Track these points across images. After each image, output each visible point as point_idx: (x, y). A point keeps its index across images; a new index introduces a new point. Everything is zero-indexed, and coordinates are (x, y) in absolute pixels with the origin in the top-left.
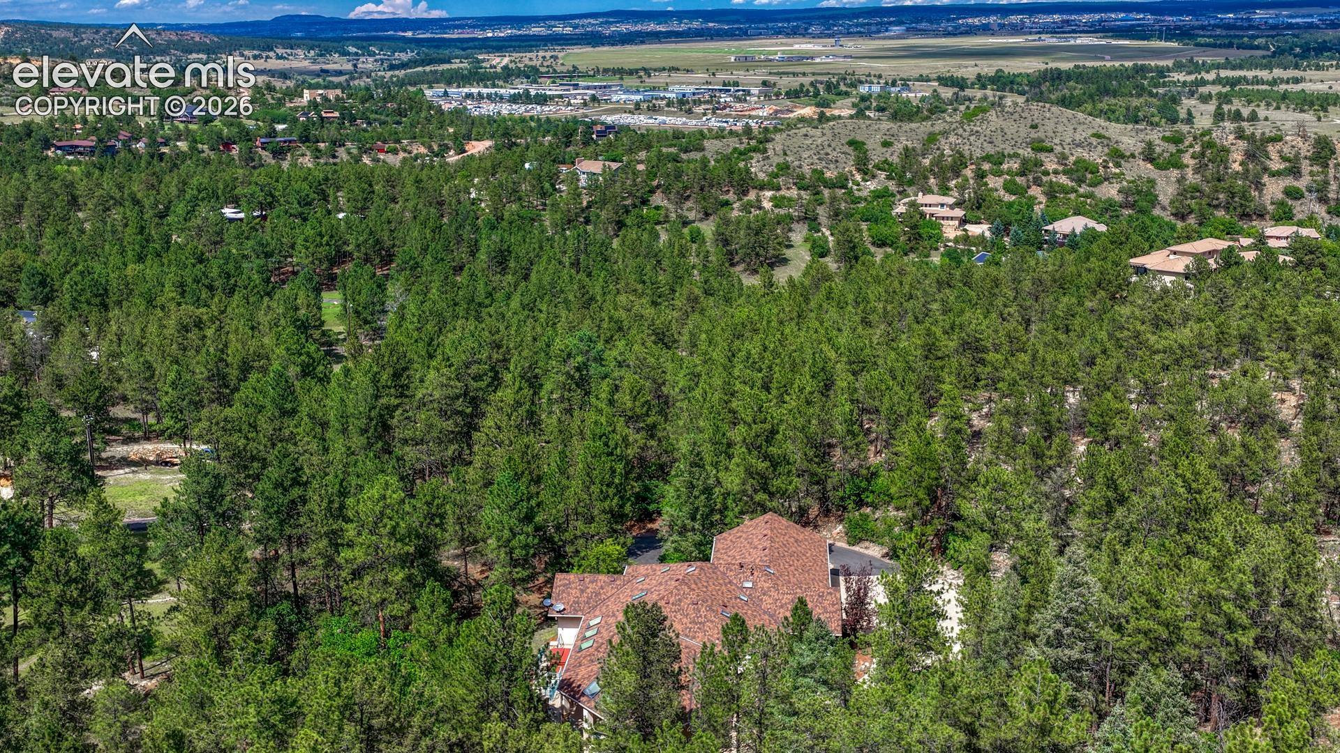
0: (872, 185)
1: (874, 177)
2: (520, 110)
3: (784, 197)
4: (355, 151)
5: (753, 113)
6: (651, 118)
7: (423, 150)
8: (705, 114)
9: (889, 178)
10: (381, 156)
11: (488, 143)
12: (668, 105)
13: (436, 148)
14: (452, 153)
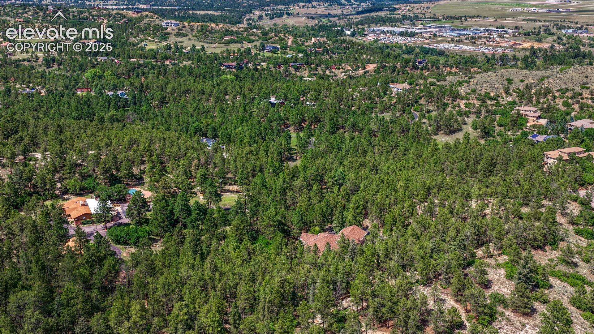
0: (510, 99)
1: (511, 95)
2: (402, 40)
3: (470, 103)
4: (324, 69)
5: (503, 45)
6: (456, 46)
7: (349, 68)
8: (481, 44)
9: (517, 96)
10: (334, 71)
11: (375, 65)
12: (466, 39)
13: (354, 67)
14: (360, 69)
